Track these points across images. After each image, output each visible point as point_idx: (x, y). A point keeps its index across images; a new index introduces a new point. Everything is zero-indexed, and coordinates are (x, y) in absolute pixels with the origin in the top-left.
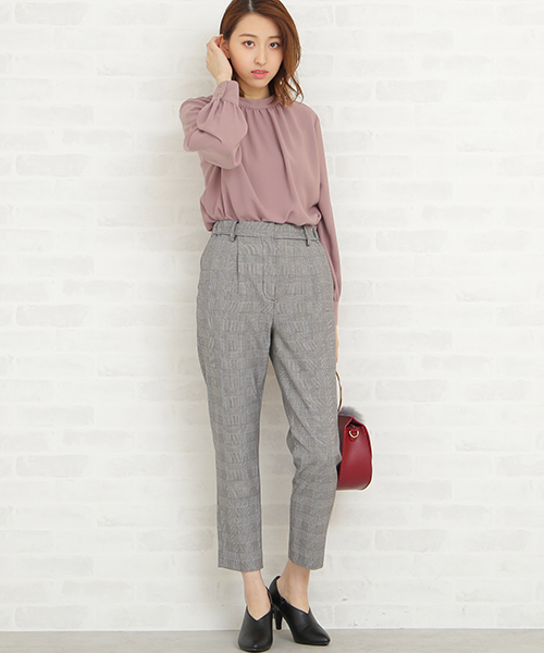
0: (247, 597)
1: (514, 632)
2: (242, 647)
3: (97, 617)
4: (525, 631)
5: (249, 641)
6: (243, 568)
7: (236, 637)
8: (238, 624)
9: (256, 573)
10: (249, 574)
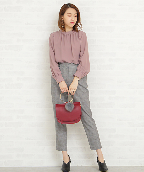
0: (64, 158)
1: (132, 167)
2: (62, 171)
3: (25, 163)
4: (135, 167)
5: (64, 169)
6: (62, 150)
7: (61, 168)
8: (61, 165)
9: (65, 152)
10: (64, 152)
